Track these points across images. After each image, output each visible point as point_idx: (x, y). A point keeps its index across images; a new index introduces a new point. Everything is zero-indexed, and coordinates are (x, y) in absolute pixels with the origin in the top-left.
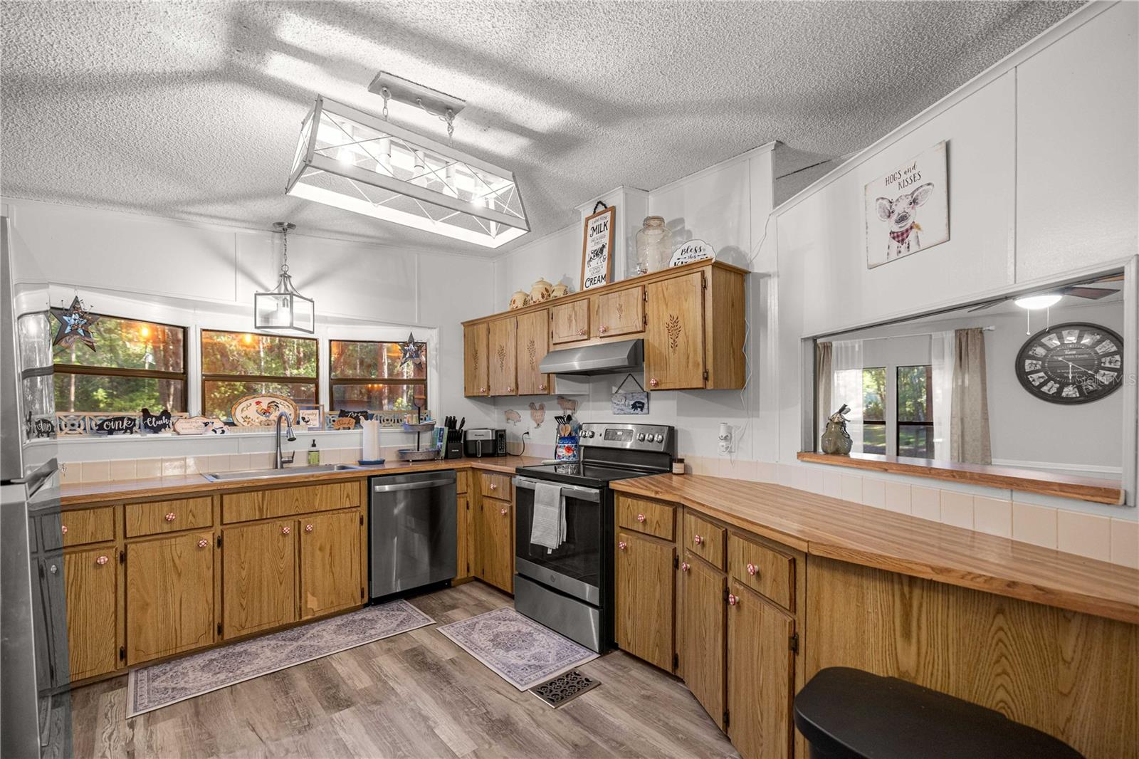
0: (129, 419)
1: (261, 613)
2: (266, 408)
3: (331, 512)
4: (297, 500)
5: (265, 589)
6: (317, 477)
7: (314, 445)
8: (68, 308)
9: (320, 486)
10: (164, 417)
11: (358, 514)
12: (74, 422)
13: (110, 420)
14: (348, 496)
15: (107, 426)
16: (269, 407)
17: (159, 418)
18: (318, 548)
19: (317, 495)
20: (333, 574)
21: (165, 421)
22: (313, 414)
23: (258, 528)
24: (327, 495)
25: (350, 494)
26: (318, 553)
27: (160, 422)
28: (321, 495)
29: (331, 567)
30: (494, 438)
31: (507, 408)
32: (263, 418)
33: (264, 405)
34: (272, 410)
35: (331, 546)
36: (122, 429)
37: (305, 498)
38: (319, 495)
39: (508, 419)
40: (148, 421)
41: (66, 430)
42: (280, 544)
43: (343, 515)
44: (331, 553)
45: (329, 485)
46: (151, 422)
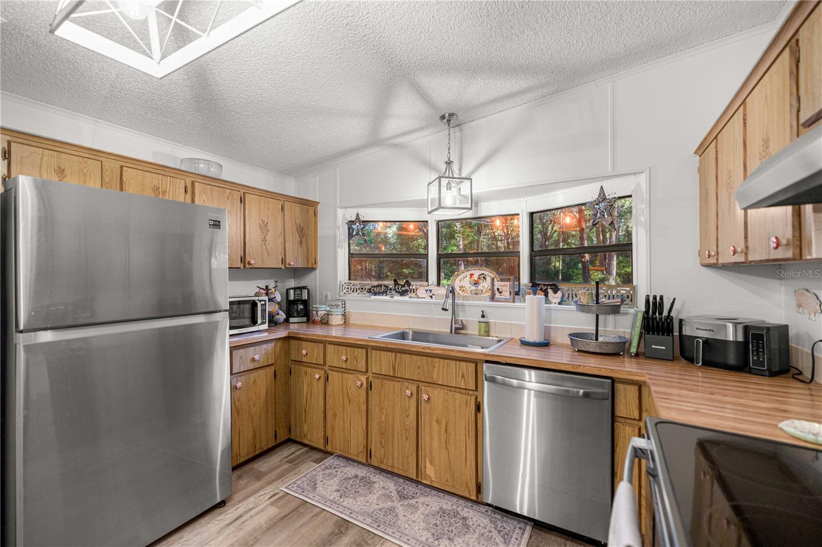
0: (385, 286)
1: (393, 457)
2: (476, 279)
3: (448, 388)
4: (419, 367)
5: (396, 438)
6: (433, 350)
7: (483, 316)
8: (354, 220)
9: (438, 359)
10: (406, 285)
11: (473, 399)
12: (363, 287)
13: (374, 287)
14: (463, 376)
15: (373, 290)
16: (479, 278)
17: (403, 286)
18: (435, 419)
19: (435, 367)
20: (448, 451)
21: (407, 288)
22: (505, 285)
23: (392, 383)
24: (443, 370)
25: (465, 375)
26: (435, 424)
27: (404, 289)
28: (439, 367)
29: (446, 444)
30: (740, 338)
31: (801, 284)
32: (473, 288)
33: (475, 277)
34: (481, 281)
35: (447, 423)
36: (381, 293)
37: (425, 367)
38: (437, 368)
39: (799, 306)
40: (397, 287)
41: (359, 291)
42: (406, 403)
43: (458, 395)
44: (446, 430)
45: (446, 361)
46: (398, 289)
